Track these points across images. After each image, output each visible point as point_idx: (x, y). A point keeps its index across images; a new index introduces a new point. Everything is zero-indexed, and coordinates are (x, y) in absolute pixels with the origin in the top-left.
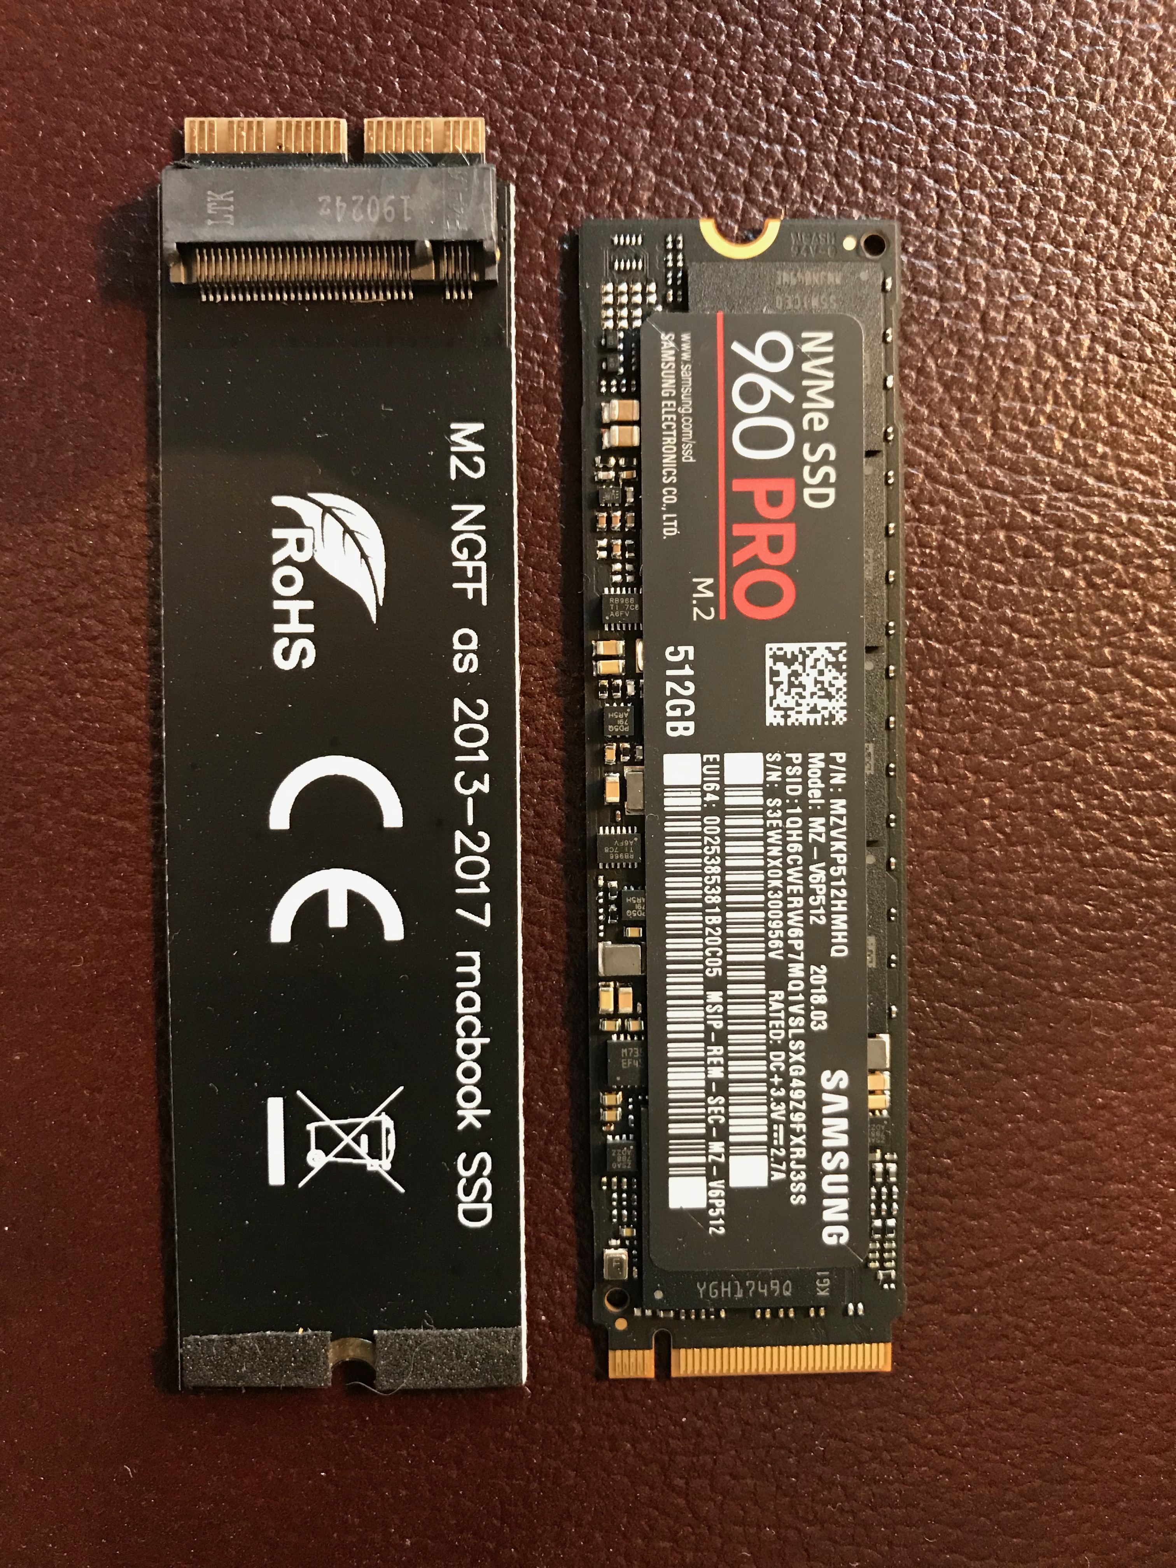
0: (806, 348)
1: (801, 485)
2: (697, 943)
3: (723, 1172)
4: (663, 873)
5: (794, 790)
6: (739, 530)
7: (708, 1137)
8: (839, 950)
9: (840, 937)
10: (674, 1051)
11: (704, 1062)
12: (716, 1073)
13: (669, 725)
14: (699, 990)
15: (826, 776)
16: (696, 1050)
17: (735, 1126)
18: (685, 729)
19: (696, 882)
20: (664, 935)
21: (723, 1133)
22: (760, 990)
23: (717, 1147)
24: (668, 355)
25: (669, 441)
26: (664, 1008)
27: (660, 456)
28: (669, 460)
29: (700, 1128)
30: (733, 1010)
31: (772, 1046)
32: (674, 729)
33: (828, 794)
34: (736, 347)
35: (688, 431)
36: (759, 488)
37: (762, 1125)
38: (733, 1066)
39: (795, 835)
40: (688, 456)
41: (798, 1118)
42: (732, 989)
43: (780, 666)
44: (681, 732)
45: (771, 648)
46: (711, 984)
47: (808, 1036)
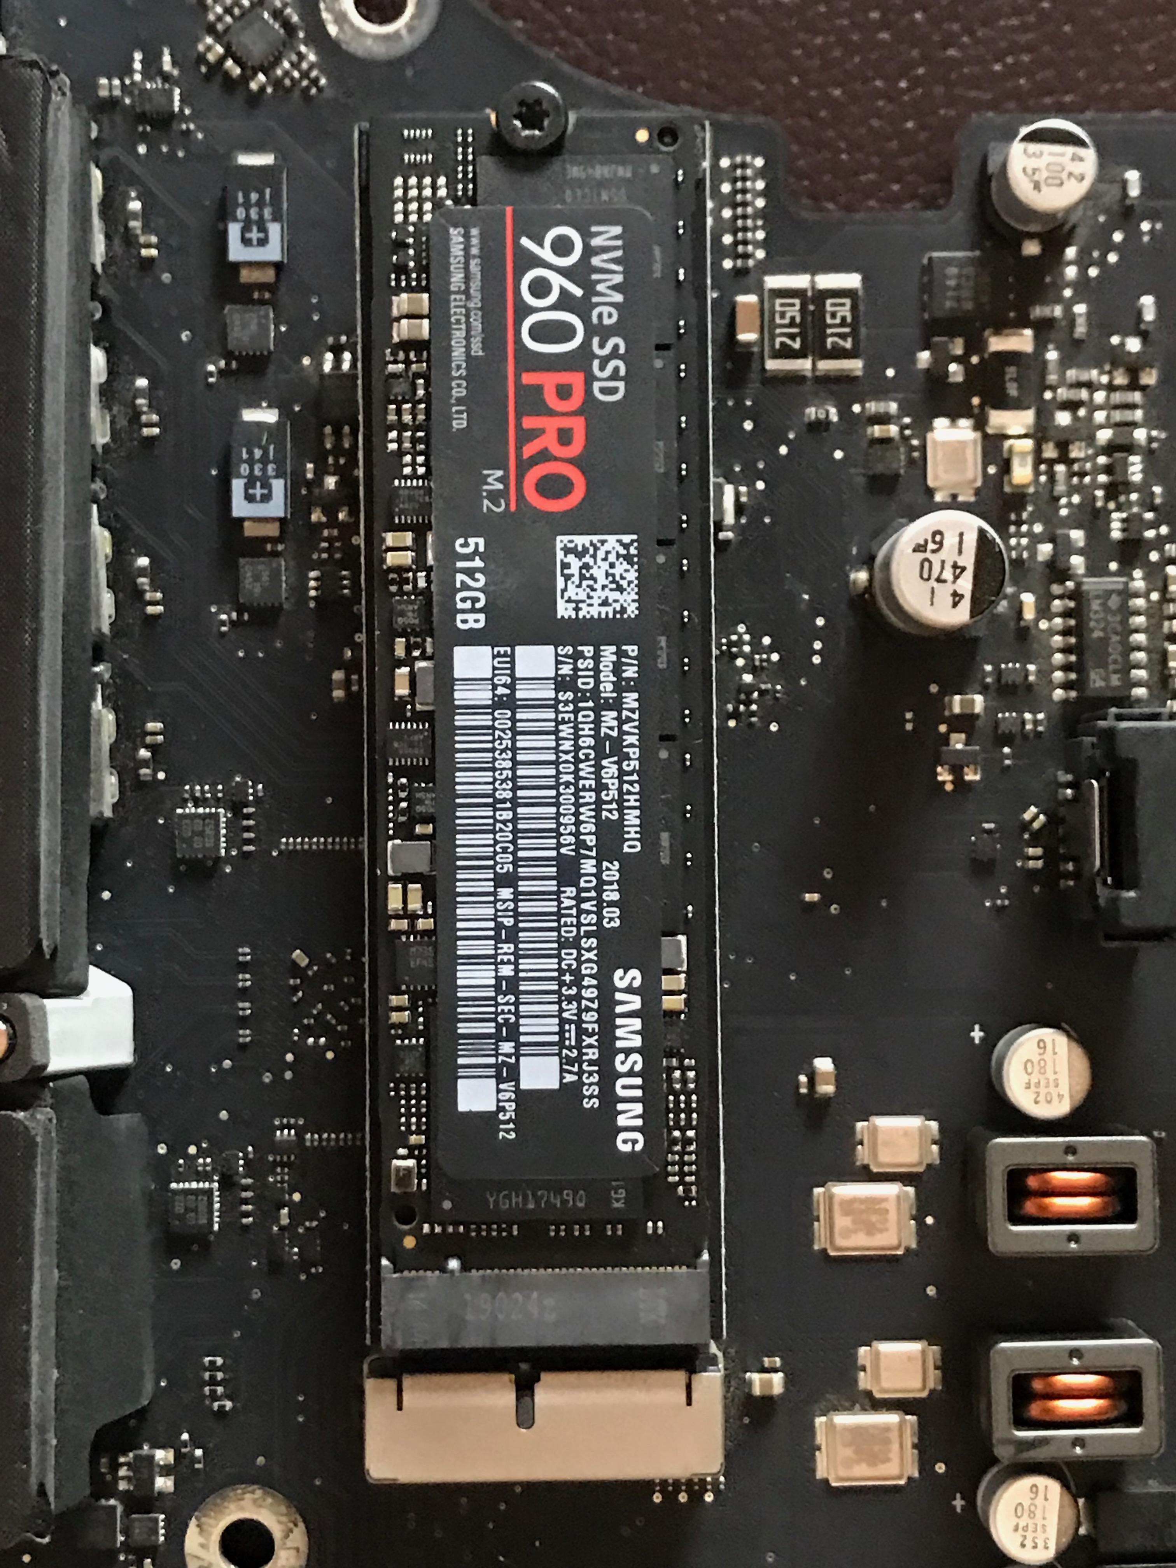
0: (596, 242)
1: (590, 378)
2: (488, 839)
3: (514, 1073)
4: (453, 768)
5: (585, 683)
6: (528, 423)
7: (498, 1037)
8: (632, 846)
9: (632, 833)
10: (463, 948)
11: (494, 960)
12: (507, 971)
13: (459, 617)
14: (489, 886)
15: (617, 669)
16: (486, 948)
17: (526, 1025)
18: (476, 621)
19: (487, 776)
20: (454, 832)
21: (513, 1033)
22: (551, 886)
23: (507, 1047)
24: (457, 250)
25: (458, 335)
26: (454, 905)
27: (449, 349)
28: (458, 354)
29: (489, 1028)
30: (524, 906)
31: (563, 944)
32: (464, 621)
33: (620, 687)
34: (525, 242)
35: (477, 325)
36: (549, 381)
37: (552, 1024)
38: (524, 964)
39: (587, 729)
40: (477, 350)
41: (590, 1016)
42: (524, 886)
43: (571, 558)
44: (471, 625)
45: (561, 541)
46: (501, 881)
47: (600, 933)
